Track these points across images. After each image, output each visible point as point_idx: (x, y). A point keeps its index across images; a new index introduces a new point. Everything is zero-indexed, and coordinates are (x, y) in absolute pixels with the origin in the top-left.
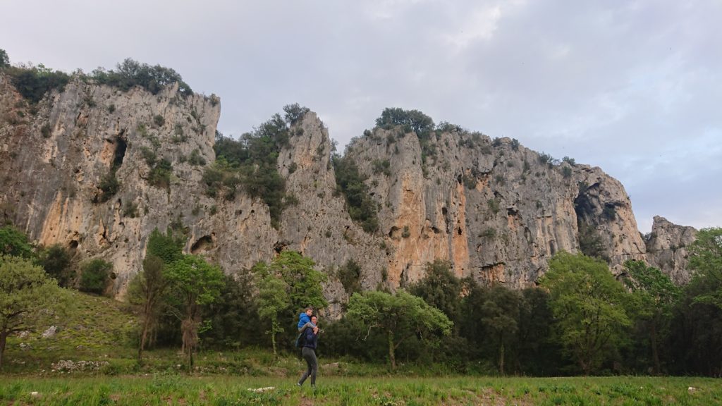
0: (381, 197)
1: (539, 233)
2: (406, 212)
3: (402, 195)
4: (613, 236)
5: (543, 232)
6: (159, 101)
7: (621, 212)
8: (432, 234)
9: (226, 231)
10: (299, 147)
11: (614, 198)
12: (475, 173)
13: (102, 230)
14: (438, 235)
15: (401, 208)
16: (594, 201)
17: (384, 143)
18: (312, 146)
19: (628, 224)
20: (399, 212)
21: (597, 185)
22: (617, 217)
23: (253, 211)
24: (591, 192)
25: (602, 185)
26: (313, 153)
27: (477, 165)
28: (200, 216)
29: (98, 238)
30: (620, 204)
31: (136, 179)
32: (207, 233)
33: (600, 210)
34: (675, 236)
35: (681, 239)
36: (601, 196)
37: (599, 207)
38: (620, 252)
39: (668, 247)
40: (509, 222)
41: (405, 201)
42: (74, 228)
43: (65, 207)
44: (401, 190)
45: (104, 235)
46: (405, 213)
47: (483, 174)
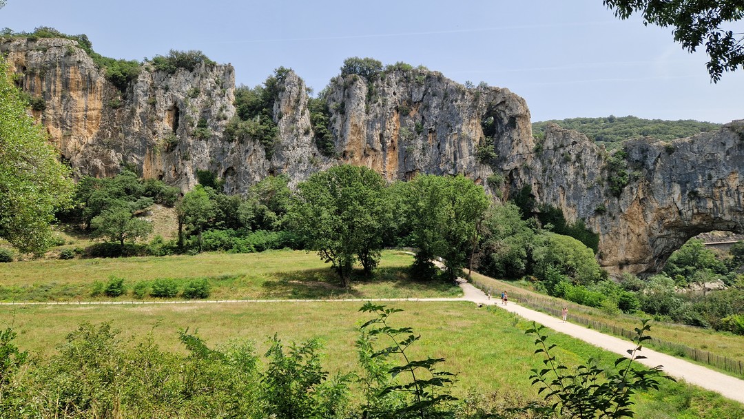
0: (337, 131)
1: (447, 145)
2: (352, 140)
3: (350, 128)
4: (513, 141)
5: (450, 145)
6: (195, 76)
7: (519, 123)
8: (372, 153)
9: (240, 163)
10: (283, 100)
11: (515, 112)
12: (410, 103)
13: (174, 168)
14: (376, 153)
15: (349, 137)
16: (502, 114)
17: (342, 89)
18: (291, 99)
19: (524, 131)
20: (348, 141)
21: (503, 103)
22: (517, 126)
23: (255, 150)
24: (500, 108)
25: (507, 103)
26: (292, 104)
27: (411, 96)
28: (225, 155)
29: (172, 173)
30: (520, 116)
31: (186, 136)
32: (230, 165)
33: (506, 121)
34: (558, 139)
35: (562, 141)
36: (507, 111)
37: (505, 119)
38: (515, 153)
39: (552, 147)
40: (429, 139)
41: (352, 133)
42: (159, 168)
43: (152, 156)
44: (349, 125)
45: (175, 171)
46: (352, 142)
47: (415, 103)
